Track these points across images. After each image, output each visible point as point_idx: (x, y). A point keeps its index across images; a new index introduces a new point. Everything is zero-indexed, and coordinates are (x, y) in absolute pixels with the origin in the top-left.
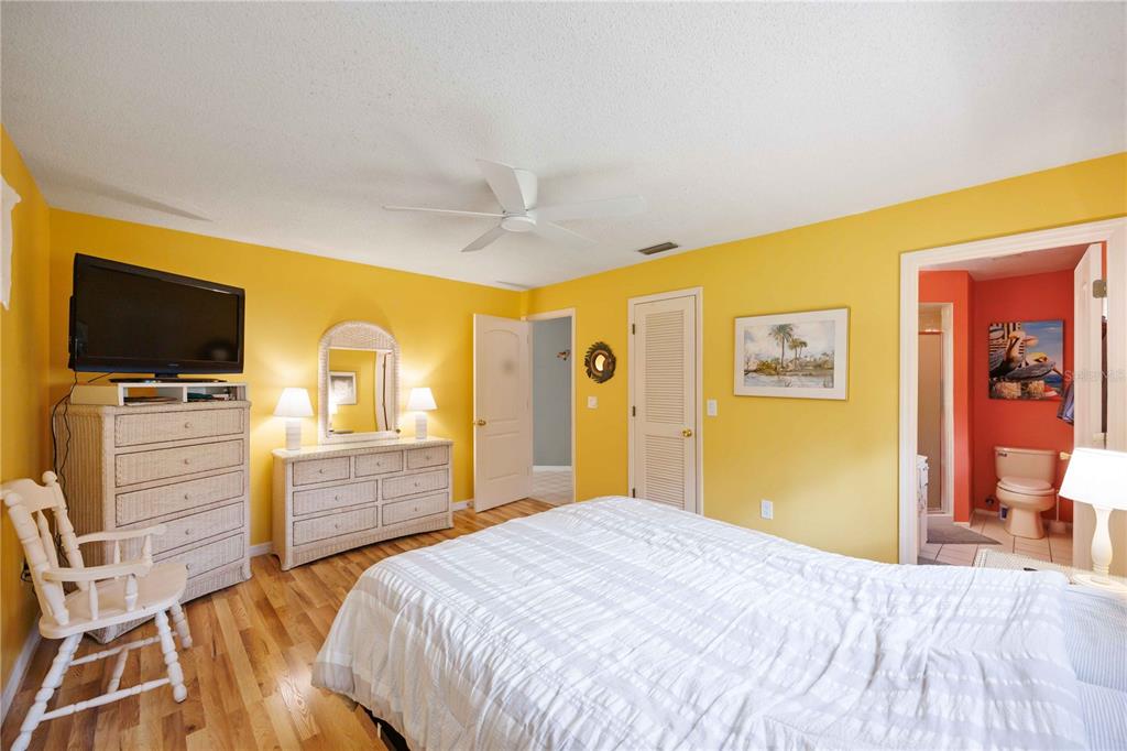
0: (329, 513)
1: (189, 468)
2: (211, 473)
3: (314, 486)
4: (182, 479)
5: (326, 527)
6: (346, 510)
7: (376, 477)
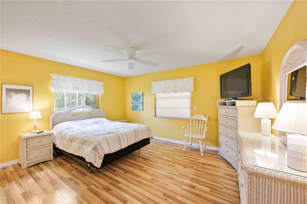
4: (226, 127)
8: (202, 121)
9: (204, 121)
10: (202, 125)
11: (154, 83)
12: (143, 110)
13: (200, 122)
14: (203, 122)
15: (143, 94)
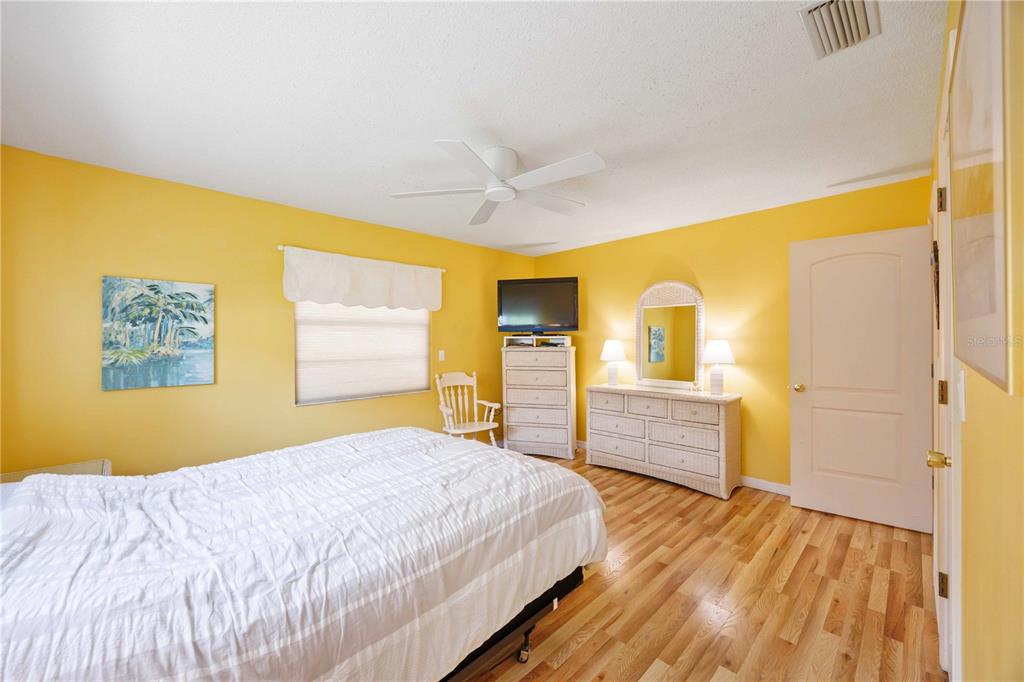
0: (610, 434)
1: (537, 383)
2: (547, 388)
3: (601, 411)
4: (533, 388)
5: (610, 445)
6: (622, 437)
7: (644, 418)
8: (462, 387)
9: (470, 388)
10: (466, 397)
11: (293, 255)
12: (215, 382)
13: (459, 391)
14: (466, 390)
15: (213, 293)
